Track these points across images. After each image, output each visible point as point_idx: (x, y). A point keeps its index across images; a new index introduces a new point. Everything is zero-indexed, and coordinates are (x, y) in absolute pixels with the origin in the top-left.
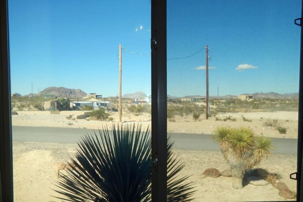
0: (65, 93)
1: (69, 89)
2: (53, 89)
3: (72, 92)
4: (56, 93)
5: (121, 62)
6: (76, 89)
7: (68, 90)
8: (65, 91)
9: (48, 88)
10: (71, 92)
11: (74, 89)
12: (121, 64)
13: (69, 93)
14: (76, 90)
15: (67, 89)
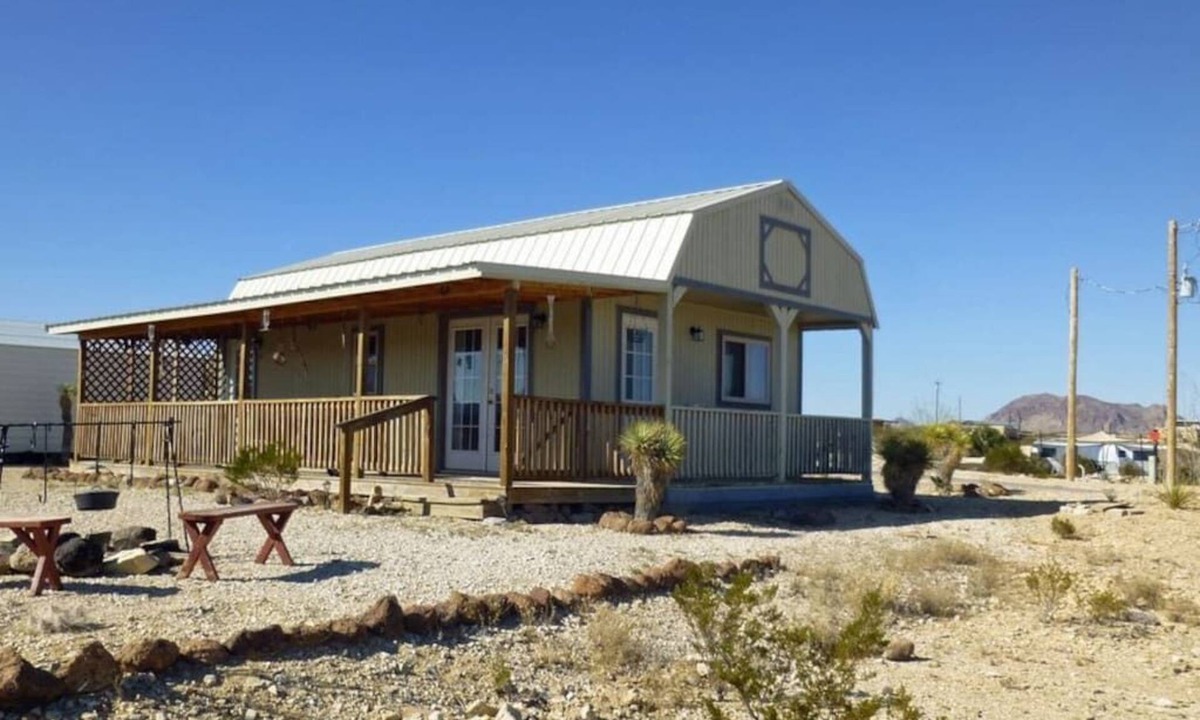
0: (1094, 421)
1: (1112, 406)
2: (1042, 405)
3: (1126, 418)
4: (1053, 422)
5: (1076, 315)
6: (1146, 404)
7: (1108, 407)
8: (1092, 413)
9: (1024, 398)
10: (1119, 416)
11: (1137, 405)
12: (1077, 322)
13: (1110, 420)
14: (1148, 409)
15: (1106, 404)
